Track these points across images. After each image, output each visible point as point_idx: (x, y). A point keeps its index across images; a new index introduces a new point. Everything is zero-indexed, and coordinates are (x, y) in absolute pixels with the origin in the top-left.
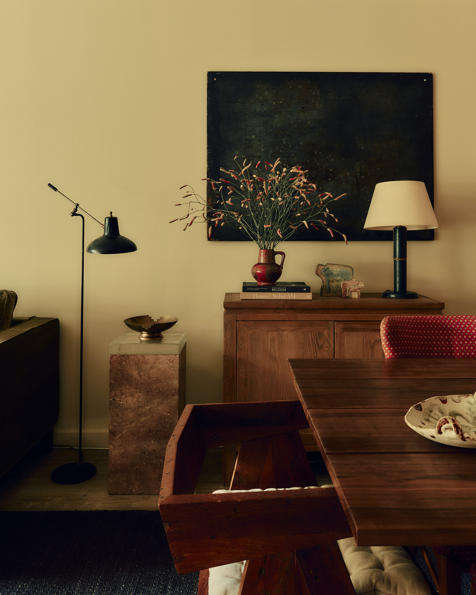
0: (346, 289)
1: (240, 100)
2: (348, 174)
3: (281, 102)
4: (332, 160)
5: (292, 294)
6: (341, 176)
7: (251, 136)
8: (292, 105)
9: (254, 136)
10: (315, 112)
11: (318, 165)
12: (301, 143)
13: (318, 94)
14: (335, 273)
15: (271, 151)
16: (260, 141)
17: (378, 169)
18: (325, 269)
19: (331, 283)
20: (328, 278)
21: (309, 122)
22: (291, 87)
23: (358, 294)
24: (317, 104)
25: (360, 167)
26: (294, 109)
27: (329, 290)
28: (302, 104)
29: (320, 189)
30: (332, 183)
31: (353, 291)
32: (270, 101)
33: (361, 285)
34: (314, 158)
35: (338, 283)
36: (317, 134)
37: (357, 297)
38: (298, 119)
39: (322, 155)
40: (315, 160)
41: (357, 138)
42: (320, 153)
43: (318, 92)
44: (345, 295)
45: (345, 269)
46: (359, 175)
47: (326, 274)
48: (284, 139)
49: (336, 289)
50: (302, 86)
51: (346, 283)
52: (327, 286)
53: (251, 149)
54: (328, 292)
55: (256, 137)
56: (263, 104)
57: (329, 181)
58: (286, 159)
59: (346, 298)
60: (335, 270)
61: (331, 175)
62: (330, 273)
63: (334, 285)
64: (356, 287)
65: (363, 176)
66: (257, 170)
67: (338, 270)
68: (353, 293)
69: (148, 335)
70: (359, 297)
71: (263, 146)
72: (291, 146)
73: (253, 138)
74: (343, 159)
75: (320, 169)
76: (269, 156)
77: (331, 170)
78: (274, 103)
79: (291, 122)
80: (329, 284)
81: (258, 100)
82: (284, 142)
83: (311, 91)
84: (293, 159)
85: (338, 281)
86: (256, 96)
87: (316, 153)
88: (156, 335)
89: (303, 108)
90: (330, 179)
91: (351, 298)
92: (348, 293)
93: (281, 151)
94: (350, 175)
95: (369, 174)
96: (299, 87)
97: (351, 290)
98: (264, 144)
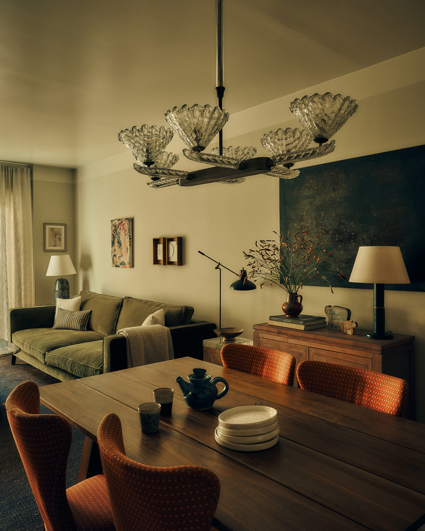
0: (344, 327)
1: (296, 189)
2: (365, 236)
3: (320, 186)
4: (354, 226)
5: (293, 325)
6: (360, 238)
7: (303, 213)
8: (327, 188)
9: (304, 213)
10: (341, 190)
11: (344, 230)
12: (333, 215)
13: (344, 177)
14: (337, 313)
15: (314, 223)
16: (308, 216)
17: (388, 231)
18: (330, 310)
19: (333, 320)
20: (331, 316)
21: (338, 199)
22: (326, 174)
23: (352, 332)
24: (343, 185)
25: (373, 231)
26: (328, 190)
27: (332, 325)
28: (333, 186)
29: (346, 248)
30: (353, 244)
31: (349, 329)
32: (314, 186)
33: (353, 325)
34: (342, 225)
35: (338, 321)
36: (343, 207)
37: (351, 334)
38: (331, 197)
39: (347, 223)
40: (342, 227)
41: (371, 208)
42: (345, 221)
43: (344, 175)
44: (343, 331)
45: (342, 311)
46: (373, 237)
47: (331, 314)
48: (322, 213)
49: (337, 325)
50: (333, 173)
51: (343, 323)
52: (331, 322)
53: (303, 222)
54: (332, 326)
55: (306, 213)
56: (309, 190)
57: (351, 242)
58: (323, 227)
59: (343, 333)
60: (336, 311)
61: (353, 237)
62: (333, 313)
63: (335, 322)
64: (350, 327)
65: (376, 238)
66: (307, 236)
67: (338, 311)
68: (348, 331)
69: (225, 339)
70: (353, 334)
71: (310, 219)
72: (327, 217)
73: (304, 214)
74: (361, 225)
75: (345, 233)
76: (314, 226)
77: (353, 234)
78: (316, 188)
79: (327, 200)
80: (332, 321)
81: (307, 187)
82: (323, 215)
83: (339, 175)
84: (328, 227)
85: (338, 319)
86: (306, 184)
87: (342, 222)
88: (230, 339)
89: (334, 189)
90: (352, 241)
91: (347, 334)
92: (345, 330)
93: (320, 222)
94: (366, 237)
95: (380, 236)
96: (332, 173)
97: (347, 328)
98: (310, 218)
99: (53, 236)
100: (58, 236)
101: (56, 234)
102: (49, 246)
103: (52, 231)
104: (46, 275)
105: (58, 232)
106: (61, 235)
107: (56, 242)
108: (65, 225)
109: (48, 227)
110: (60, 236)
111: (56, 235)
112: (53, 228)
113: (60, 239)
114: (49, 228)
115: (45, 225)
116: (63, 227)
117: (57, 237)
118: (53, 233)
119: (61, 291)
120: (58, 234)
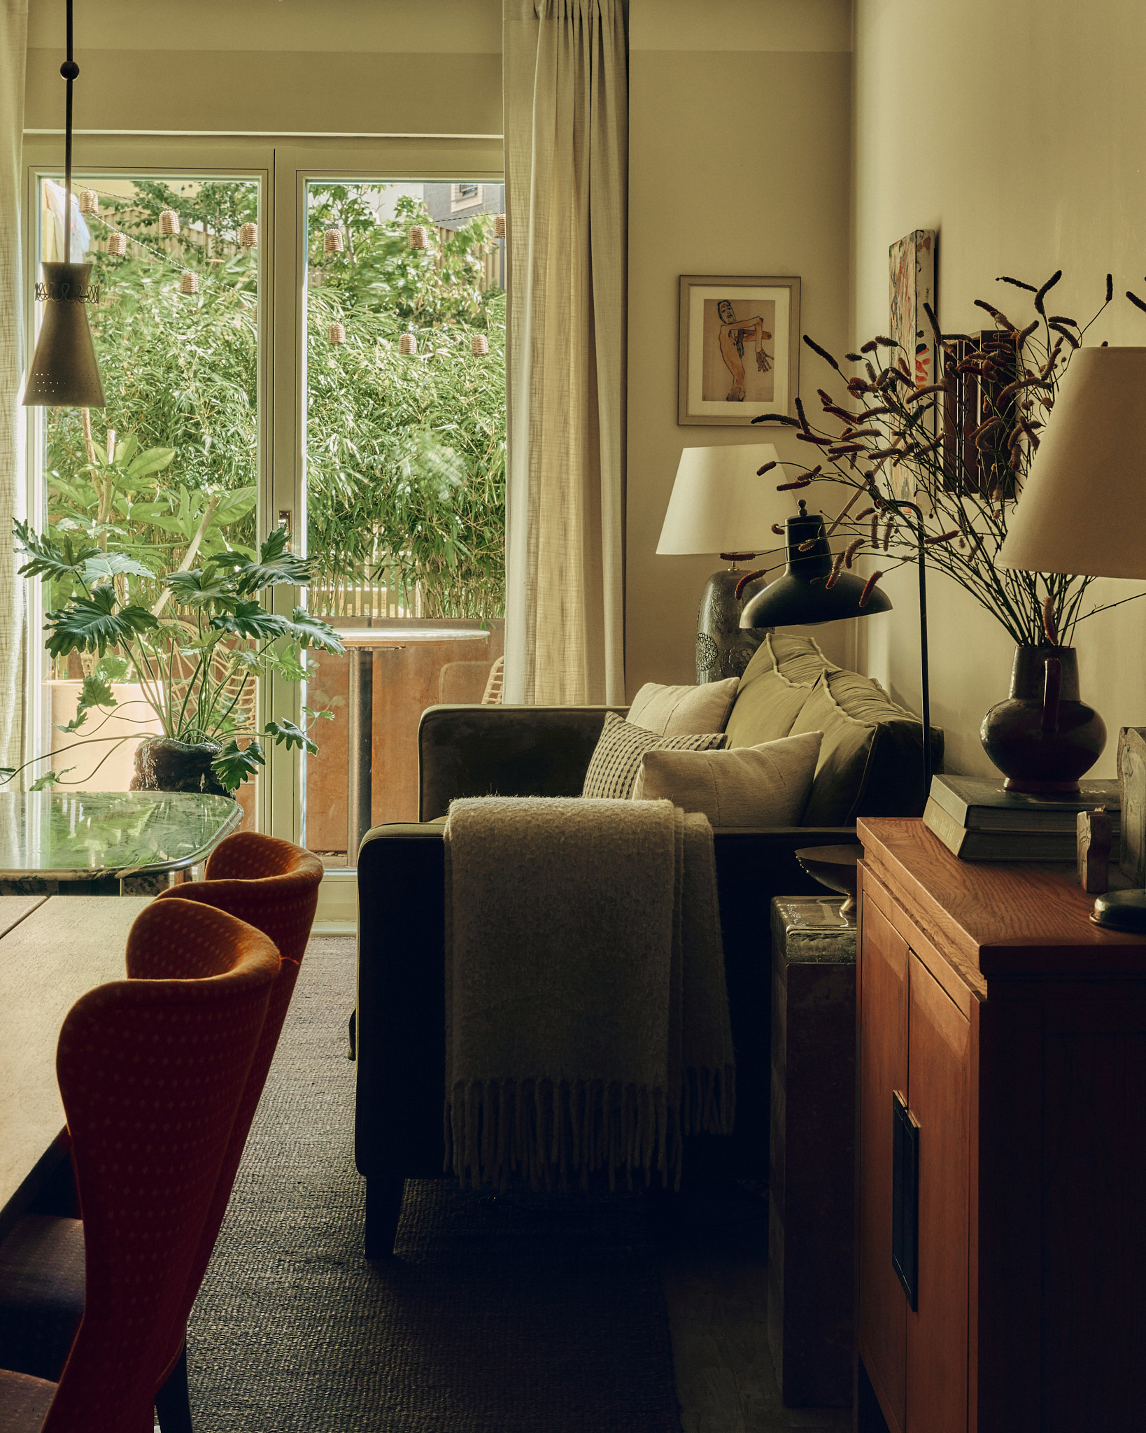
99: (729, 344)
100: (753, 343)
101: (742, 332)
102: (704, 399)
103: (725, 316)
104: (657, 553)
105: (754, 322)
106: (768, 336)
107: (740, 376)
108: (792, 282)
109: (699, 297)
110: (765, 342)
111: (741, 336)
112: (728, 303)
113: (764, 361)
114: (706, 301)
115: (684, 282)
116: (781, 297)
117: (750, 347)
118: (726, 330)
119: (717, 638)
120: (751, 334)
